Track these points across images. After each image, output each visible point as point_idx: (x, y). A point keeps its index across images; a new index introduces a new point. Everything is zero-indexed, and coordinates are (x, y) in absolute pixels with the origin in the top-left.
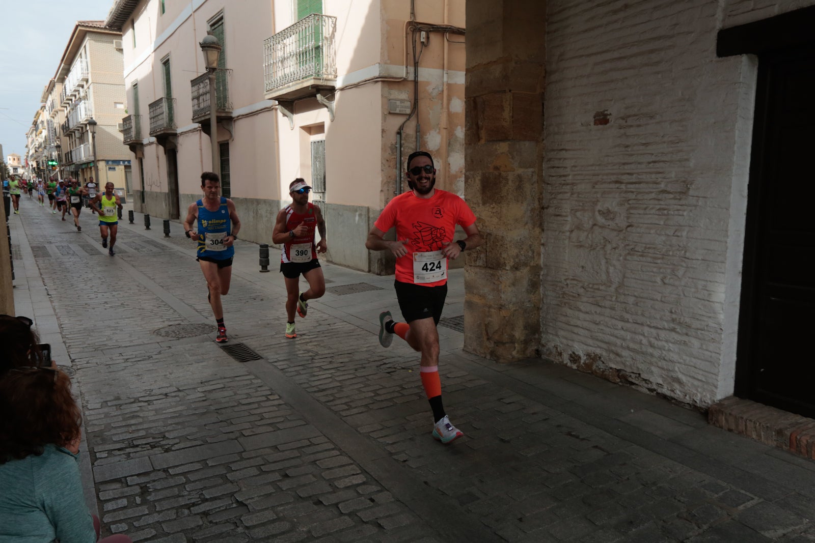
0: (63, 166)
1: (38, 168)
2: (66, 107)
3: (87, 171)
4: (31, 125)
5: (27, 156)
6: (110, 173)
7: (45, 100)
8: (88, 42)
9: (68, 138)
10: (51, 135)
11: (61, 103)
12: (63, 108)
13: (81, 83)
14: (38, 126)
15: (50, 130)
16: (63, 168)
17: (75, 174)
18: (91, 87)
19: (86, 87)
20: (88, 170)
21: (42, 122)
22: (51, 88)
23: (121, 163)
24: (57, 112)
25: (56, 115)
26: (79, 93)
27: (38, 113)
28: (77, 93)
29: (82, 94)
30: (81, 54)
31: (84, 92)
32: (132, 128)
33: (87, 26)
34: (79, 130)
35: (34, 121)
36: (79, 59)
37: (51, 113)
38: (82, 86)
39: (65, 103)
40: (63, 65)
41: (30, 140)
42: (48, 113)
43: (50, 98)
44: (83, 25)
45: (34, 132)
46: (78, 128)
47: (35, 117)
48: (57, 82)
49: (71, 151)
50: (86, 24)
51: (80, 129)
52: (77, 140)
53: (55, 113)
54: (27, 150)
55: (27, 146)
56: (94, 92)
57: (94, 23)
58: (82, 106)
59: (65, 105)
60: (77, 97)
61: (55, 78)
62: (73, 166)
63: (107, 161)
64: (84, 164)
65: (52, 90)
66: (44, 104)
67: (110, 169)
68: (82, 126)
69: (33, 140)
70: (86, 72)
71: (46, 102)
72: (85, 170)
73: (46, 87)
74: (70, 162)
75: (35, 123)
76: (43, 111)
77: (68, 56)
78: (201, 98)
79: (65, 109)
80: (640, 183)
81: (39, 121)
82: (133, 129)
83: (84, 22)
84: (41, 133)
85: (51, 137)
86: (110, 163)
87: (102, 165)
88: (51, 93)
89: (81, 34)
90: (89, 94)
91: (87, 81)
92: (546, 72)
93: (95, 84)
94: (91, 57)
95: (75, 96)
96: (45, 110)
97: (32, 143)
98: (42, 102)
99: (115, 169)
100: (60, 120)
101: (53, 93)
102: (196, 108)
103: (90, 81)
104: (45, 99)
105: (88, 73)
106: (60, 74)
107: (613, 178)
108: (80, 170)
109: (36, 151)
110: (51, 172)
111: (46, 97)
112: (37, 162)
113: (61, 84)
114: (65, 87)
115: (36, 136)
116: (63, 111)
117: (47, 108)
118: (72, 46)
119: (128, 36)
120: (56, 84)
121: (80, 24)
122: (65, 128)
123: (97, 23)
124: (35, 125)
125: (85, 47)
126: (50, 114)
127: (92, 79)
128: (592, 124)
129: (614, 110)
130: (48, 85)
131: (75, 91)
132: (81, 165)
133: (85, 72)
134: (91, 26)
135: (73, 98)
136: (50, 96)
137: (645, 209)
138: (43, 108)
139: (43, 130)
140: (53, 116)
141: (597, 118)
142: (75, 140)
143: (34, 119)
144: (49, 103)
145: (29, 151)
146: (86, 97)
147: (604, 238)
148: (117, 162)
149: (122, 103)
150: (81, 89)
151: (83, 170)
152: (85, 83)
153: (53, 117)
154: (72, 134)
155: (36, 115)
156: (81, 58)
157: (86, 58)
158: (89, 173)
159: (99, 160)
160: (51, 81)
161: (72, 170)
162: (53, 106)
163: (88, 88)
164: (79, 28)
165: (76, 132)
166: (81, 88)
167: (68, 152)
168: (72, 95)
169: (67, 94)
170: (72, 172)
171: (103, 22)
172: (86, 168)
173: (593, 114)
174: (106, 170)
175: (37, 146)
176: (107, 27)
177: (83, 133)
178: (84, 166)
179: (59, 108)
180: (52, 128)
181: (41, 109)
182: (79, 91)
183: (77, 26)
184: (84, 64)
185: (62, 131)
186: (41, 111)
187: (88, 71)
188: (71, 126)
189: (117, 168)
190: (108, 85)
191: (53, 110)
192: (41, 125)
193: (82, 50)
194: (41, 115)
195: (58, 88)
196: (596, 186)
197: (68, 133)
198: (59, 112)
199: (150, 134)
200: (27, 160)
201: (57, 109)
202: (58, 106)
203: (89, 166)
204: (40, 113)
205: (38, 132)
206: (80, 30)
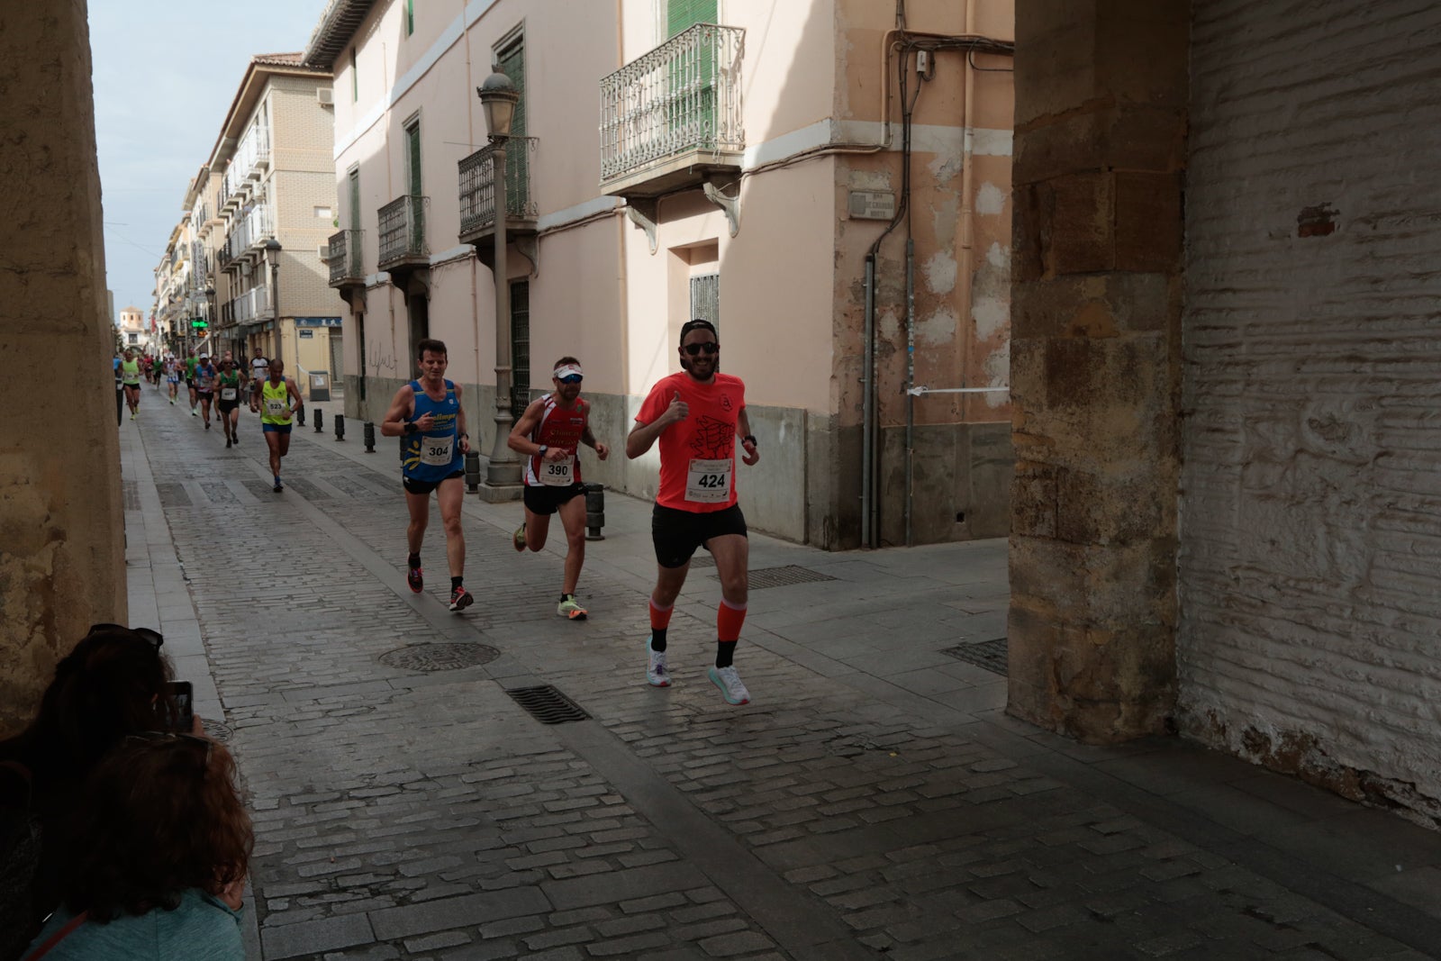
0: (217, 329)
1: (174, 334)
2: (227, 217)
3: (260, 339)
4: (164, 254)
5: (155, 312)
6: (303, 341)
7: (189, 205)
8: (271, 94)
9: (228, 275)
10: (198, 270)
11: (219, 209)
12: (221, 220)
13: (256, 172)
14: (176, 256)
15: (198, 264)
16: (218, 332)
17: (239, 344)
18: (273, 179)
19: (263, 178)
20: (263, 336)
21: (184, 247)
22: (201, 183)
23: (324, 322)
24: (211, 228)
25: (208, 233)
26: (251, 191)
27: (176, 229)
28: (247, 191)
29: (257, 192)
30: (257, 117)
31: (261, 188)
32: (345, 255)
33: (270, 65)
34: (248, 261)
35: (170, 245)
36: (254, 127)
37: (200, 229)
38: (258, 178)
39: (226, 210)
40: (224, 138)
41: (161, 280)
42: (194, 229)
43: (200, 202)
44: (263, 63)
45: (169, 265)
46: (247, 258)
47: (172, 238)
48: (214, 170)
49: (233, 301)
50: (269, 61)
51: (251, 258)
52: (245, 280)
53: (208, 229)
54: (154, 299)
55: (155, 293)
56: (278, 188)
57: (283, 58)
58: (255, 214)
59: (226, 214)
60: (248, 197)
61: (209, 163)
62: (236, 330)
63: (298, 320)
64: (256, 325)
65: (204, 186)
66: (188, 212)
67: (302, 334)
68: (254, 252)
69: (166, 281)
70: (266, 149)
71: (192, 209)
72: (257, 337)
73: (192, 181)
74: (230, 323)
75: (171, 250)
76: (186, 226)
77: (233, 123)
78: (477, 196)
79: (226, 220)
80: (1408, 360)
81: (178, 245)
82: (348, 258)
83: (265, 57)
84: (181, 267)
85: (198, 275)
86: (303, 322)
87: (287, 327)
88: (201, 192)
89: (259, 80)
90: (269, 191)
91: (266, 167)
92: (1189, 127)
93: (281, 173)
94: (275, 124)
95: (244, 196)
96: (189, 225)
97: (164, 287)
98: (185, 208)
99: (311, 334)
100: (216, 241)
101: (204, 192)
102: (468, 214)
103: (272, 168)
104: (191, 203)
105: (269, 153)
106: (219, 155)
107: (1344, 350)
108: (248, 336)
109: (171, 302)
110: (196, 341)
111: (192, 199)
112: (171, 322)
113: (220, 174)
114: (227, 180)
115: (172, 272)
116: (222, 224)
117: (194, 220)
118: (243, 103)
119: (343, 80)
120: (211, 174)
121: (258, 60)
122: (224, 256)
123: (289, 58)
124: (171, 253)
125: (265, 103)
126: (198, 231)
127: (276, 163)
128: (1294, 233)
129: (1346, 204)
130: (196, 176)
131: (245, 186)
132: (251, 326)
133: (264, 150)
134: (277, 65)
135: (241, 201)
136: (199, 197)
137: (1421, 417)
138: (187, 219)
139: (185, 263)
140: (204, 234)
141: (1305, 221)
142: (241, 281)
143: (169, 242)
144: (197, 211)
145: (158, 301)
146: (263, 199)
147: (1323, 480)
148: (315, 321)
149: (328, 208)
150: (255, 183)
151: (253, 336)
152: (262, 170)
153: (204, 238)
154: (236, 269)
155: (174, 234)
156: (258, 124)
157: (266, 124)
158: (264, 342)
159: (283, 318)
160: (202, 170)
161: (234, 336)
162: (203, 216)
163: (269, 180)
164: (257, 68)
165: (244, 264)
166: (255, 181)
167: (228, 304)
168: (238, 195)
169: (230, 192)
170: (234, 341)
171: (299, 54)
172: (259, 333)
173: (1297, 212)
174: (296, 336)
175: (173, 292)
176: (307, 64)
177: (256, 267)
178: (254, 330)
179: (216, 219)
180: (200, 257)
181: (183, 222)
182: (251, 186)
183: (252, 66)
184: (263, 136)
185: (217, 263)
186: (182, 227)
187: (268, 148)
188: (235, 254)
189: (315, 332)
190: (303, 174)
191: (204, 224)
192: (181, 252)
193: (259, 109)
194: (182, 234)
195: (215, 181)
196: (1304, 368)
197: (228, 266)
198: (214, 228)
199: (379, 267)
200: (153, 319)
201: (210, 221)
202: (213, 217)
203: (266, 328)
204: (181, 231)
205: (176, 266)
206: (257, 72)
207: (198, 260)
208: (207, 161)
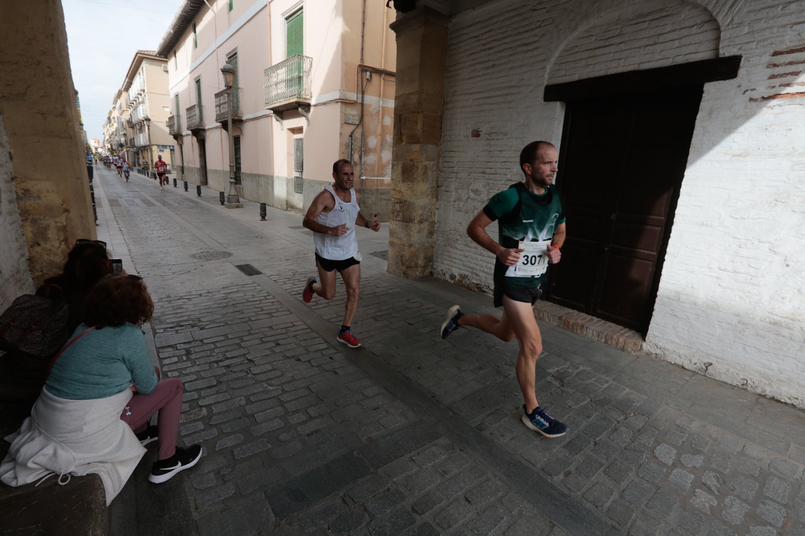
0: (128, 147)
1: (112, 149)
2: (130, 108)
3: (144, 152)
4: (106, 120)
5: (104, 140)
8: (144, 65)
9: (131, 129)
10: (120, 126)
11: (126, 105)
12: (127, 109)
13: (140, 92)
17: (137, 153)
18: (147, 96)
19: (143, 95)
20: (146, 151)
21: (114, 118)
23: (168, 147)
25: (123, 113)
26: (139, 99)
28: (137, 99)
29: (141, 100)
30: (139, 73)
31: (142, 98)
32: (174, 124)
33: (144, 54)
34: (138, 124)
36: (138, 76)
37: (120, 112)
38: (141, 95)
40: (127, 79)
41: (106, 129)
42: (117, 112)
43: (119, 101)
44: (141, 53)
45: (109, 124)
47: (109, 114)
49: (134, 138)
51: (140, 123)
52: (138, 131)
54: (104, 136)
55: (104, 134)
56: (149, 99)
57: (148, 52)
58: (140, 108)
59: (129, 107)
60: (138, 101)
61: (122, 88)
62: (135, 148)
63: (158, 146)
64: (143, 147)
65: (120, 96)
67: (160, 151)
68: (141, 121)
69: (108, 130)
71: (116, 104)
73: (116, 94)
74: (133, 146)
75: (109, 118)
77: (130, 74)
78: (222, 106)
79: (129, 109)
81: (111, 117)
83: (142, 51)
84: (113, 125)
85: (120, 128)
86: (160, 147)
87: (155, 148)
88: (119, 98)
89: (140, 59)
90: (145, 100)
91: (144, 91)
93: (150, 94)
94: (147, 75)
95: (136, 101)
96: (115, 110)
97: (107, 132)
98: (114, 104)
99: (163, 151)
100: (126, 117)
102: (218, 112)
103: (146, 91)
104: (115, 102)
106: (126, 86)
108: (140, 151)
109: (110, 137)
111: (116, 100)
112: (111, 144)
113: (126, 92)
114: (129, 95)
115: (110, 127)
116: (128, 111)
117: (117, 108)
118: (134, 67)
119: (172, 62)
120: (123, 92)
121: (139, 52)
122: (129, 122)
123: (151, 52)
125: (142, 68)
127: (147, 89)
131: (136, 97)
132: (141, 147)
133: (143, 85)
134: (146, 55)
135: (135, 102)
136: (119, 100)
138: (114, 108)
139: (115, 123)
143: (107, 116)
144: (118, 105)
146: (143, 102)
148: (165, 147)
149: (168, 107)
150: (140, 96)
151: (142, 151)
152: (142, 92)
153: (121, 115)
154: (134, 127)
155: (110, 112)
156: (140, 75)
157: (143, 75)
158: (146, 153)
159: (153, 145)
160: (119, 91)
161: (135, 151)
162: (121, 107)
163: (145, 96)
164: (138, 55)
165: (137, 125)
167: (132, 139)
168: (134, 100)
169: (131, 99)
170: (135, 152)
171: (154, 51)
172: (144, 150)
175: (111, 134)
176: (157, 55)
177: (142, 126)
178: (142, 149)
182: (138, 97)
183: (137, 54)
184: (142, 80)
185: (127, 124)
186: (112, 110)
187: (144, 84)
188: (133, 121)
189: (165, 150)
190: (158, 95)
191: (121, 110)
193: (140, 70)
195: (124, 95)
197: (131, 125)
198: (125, 112)
199: (187, 129)
200: (104, 143)
201: (123, 109)
202: (124, 108)
203: (146, 148)
204: (112, 112)
205: (111, 124)
206: (139, 56)
207: (120, 123)
208: (121, 87)
